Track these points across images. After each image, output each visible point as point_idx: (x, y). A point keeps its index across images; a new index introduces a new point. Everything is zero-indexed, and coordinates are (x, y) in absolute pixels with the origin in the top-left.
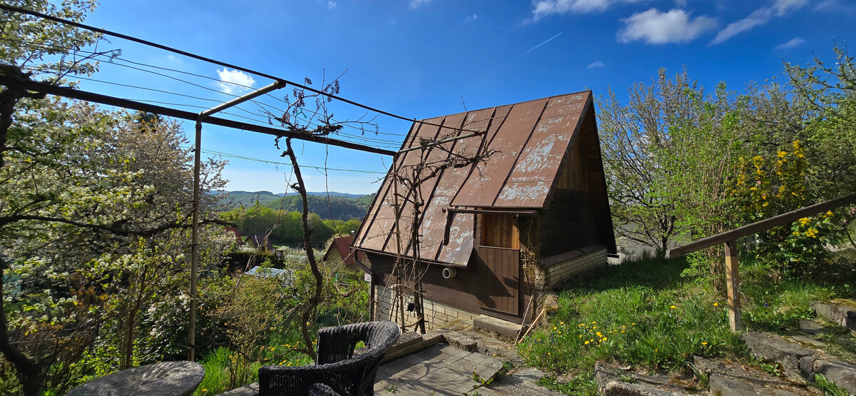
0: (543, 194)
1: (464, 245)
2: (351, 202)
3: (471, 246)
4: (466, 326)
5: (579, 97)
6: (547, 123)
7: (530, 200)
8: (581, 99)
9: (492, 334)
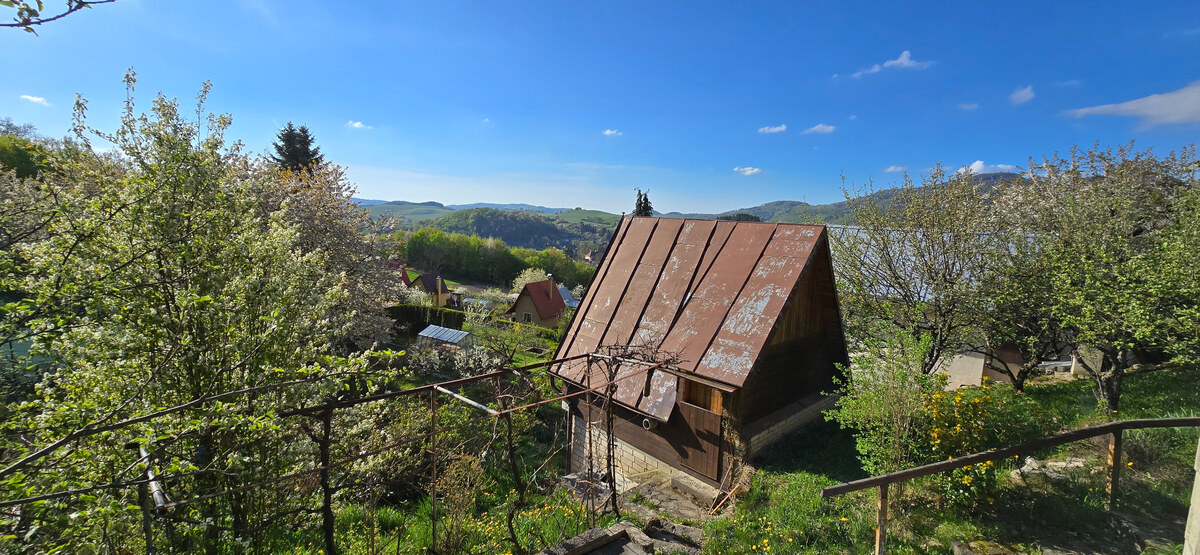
0: (746, 369)
1: (667, 395)
2: (549, 219)
3: (673, 398)
4: (665, 480)
5: (810, 233)
6: (768, 264)
7: (733, 375)
8: (812, 234)
9: (689, 496)
